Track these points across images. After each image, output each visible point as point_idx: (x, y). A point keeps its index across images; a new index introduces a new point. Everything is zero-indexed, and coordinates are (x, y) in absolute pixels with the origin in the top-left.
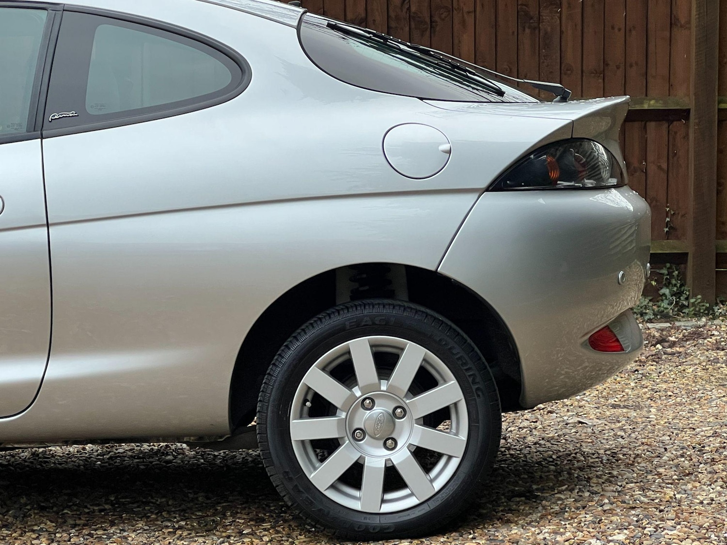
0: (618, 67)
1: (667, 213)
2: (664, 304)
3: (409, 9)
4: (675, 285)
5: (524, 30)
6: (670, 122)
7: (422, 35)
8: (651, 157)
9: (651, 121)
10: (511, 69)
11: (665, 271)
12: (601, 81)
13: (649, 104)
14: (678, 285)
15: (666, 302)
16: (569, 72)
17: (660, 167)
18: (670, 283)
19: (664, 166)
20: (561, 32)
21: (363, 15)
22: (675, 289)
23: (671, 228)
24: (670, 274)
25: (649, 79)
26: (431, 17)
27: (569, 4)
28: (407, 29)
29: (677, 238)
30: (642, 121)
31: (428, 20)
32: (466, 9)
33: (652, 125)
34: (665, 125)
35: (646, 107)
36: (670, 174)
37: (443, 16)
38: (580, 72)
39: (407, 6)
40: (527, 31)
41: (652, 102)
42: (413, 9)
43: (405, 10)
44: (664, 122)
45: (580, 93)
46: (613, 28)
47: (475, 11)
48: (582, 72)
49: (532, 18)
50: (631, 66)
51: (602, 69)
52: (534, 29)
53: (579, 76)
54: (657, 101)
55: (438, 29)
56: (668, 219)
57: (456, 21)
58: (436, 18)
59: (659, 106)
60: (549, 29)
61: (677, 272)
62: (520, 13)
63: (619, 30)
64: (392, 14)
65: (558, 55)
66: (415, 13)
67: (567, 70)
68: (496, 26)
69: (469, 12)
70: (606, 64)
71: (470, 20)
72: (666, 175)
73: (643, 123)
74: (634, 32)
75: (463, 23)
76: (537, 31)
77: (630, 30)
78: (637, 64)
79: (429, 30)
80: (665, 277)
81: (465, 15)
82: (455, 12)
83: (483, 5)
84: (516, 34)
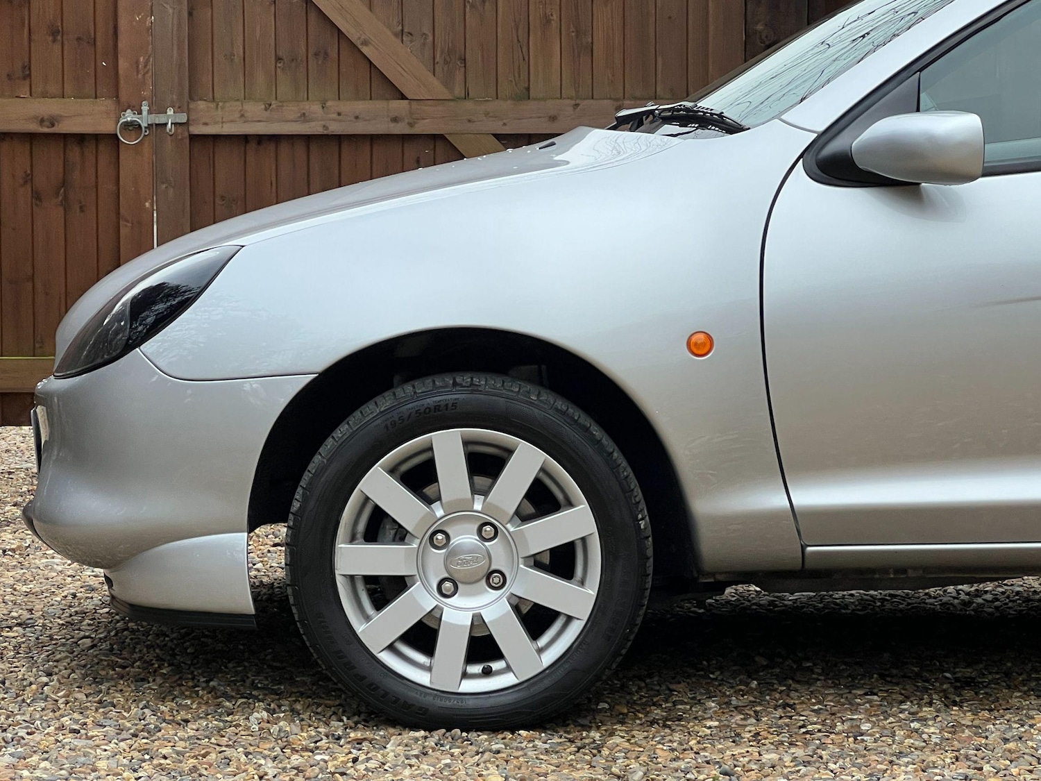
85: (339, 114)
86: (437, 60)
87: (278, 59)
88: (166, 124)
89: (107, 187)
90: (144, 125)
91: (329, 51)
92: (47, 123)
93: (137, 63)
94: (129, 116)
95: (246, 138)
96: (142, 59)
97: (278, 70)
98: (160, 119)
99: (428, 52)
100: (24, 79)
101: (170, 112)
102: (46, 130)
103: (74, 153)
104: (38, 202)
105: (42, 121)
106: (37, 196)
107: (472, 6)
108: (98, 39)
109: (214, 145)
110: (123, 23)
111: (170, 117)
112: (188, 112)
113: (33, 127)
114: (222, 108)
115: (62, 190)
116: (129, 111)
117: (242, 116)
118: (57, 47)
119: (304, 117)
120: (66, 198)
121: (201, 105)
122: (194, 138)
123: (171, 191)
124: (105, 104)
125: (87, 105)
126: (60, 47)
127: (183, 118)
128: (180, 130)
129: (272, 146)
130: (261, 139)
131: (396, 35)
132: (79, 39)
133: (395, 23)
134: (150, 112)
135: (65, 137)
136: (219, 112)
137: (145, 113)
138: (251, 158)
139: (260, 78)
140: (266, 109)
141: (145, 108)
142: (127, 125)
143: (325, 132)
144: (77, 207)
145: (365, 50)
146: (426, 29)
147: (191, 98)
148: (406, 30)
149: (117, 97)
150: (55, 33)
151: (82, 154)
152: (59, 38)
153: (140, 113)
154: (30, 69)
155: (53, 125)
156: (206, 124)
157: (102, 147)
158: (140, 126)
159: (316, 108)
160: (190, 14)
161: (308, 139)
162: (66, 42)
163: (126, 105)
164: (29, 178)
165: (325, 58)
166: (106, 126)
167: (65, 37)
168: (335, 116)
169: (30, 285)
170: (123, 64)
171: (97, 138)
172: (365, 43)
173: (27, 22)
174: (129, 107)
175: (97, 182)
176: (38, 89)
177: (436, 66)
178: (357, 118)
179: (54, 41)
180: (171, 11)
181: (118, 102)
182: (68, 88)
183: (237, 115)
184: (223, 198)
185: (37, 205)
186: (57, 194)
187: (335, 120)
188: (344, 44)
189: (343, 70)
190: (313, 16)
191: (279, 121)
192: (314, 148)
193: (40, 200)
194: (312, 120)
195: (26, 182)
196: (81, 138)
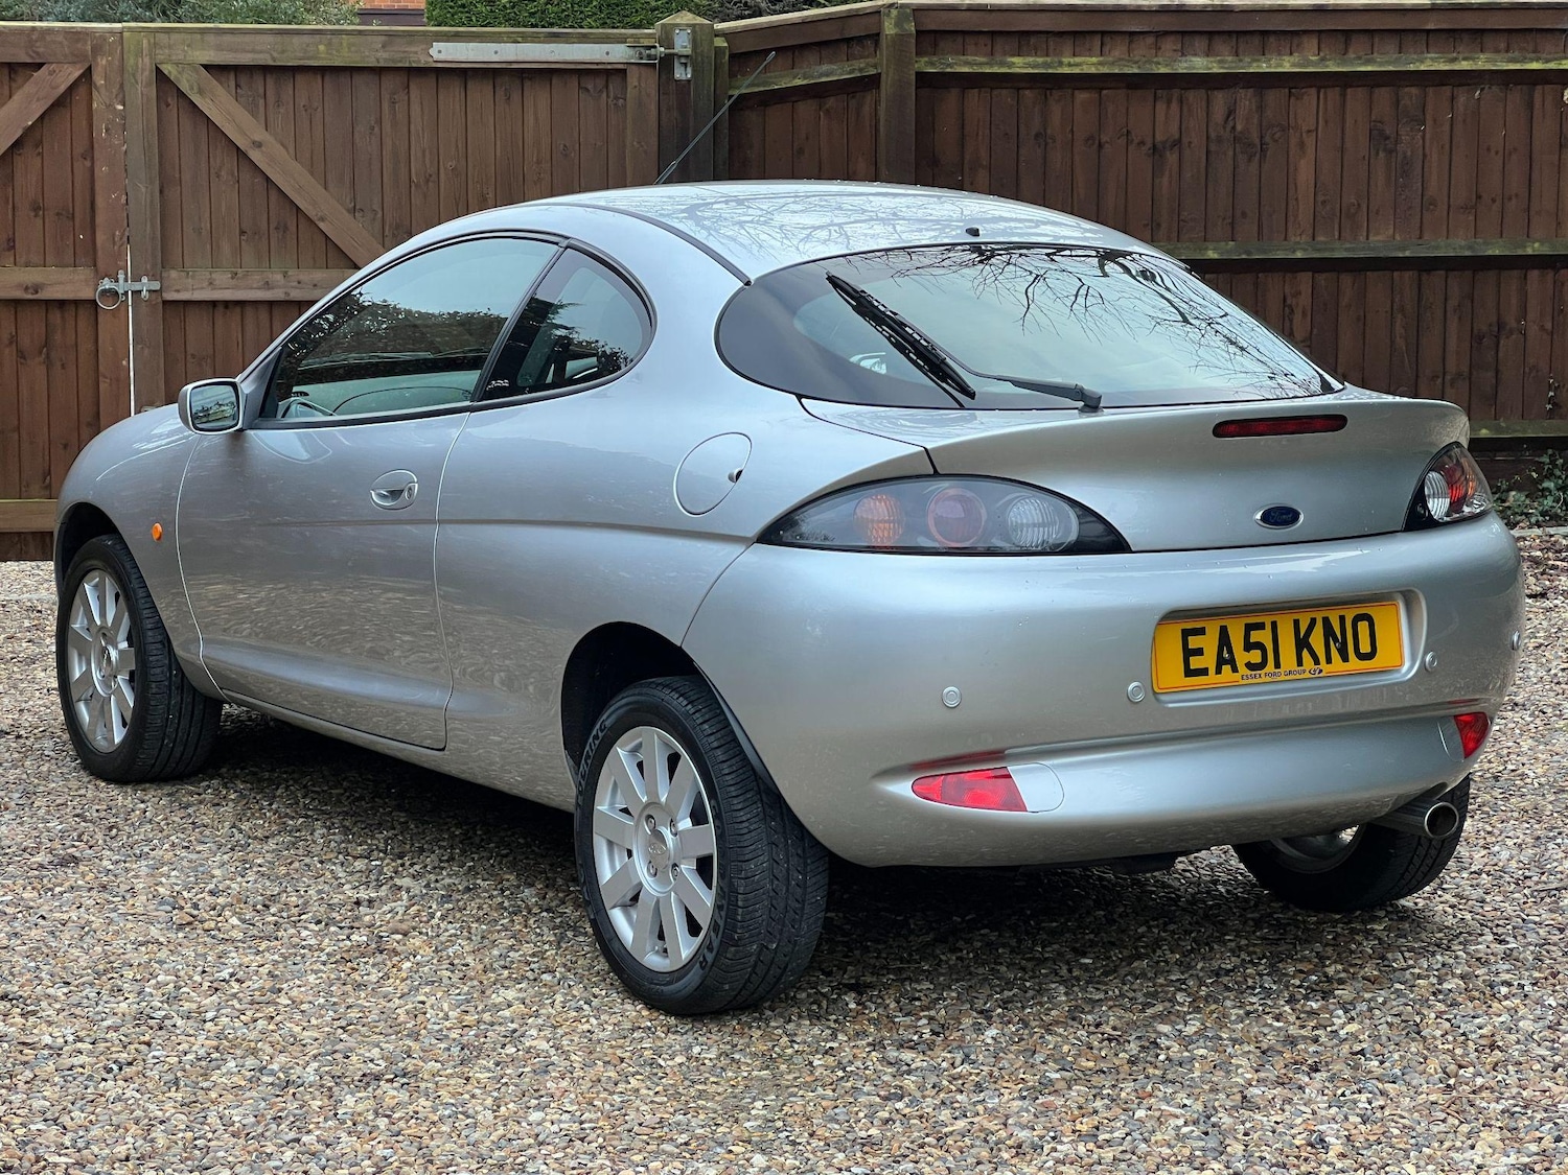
0: (1494, 201)
1: (1550, 385)
2: (1549, 502)
3: (1234, 128)
4: (1560, 477)
5: (1377, 154)
6: (1556, 270)
7: (1250, 160)
8: (1531, 315)
9: (1534, 268)
10: (1359, 205)
11: (1546, 459)
12: (1472, 218)
13: (1533, 247)
14: (1564, 477)
15: (1550, 499)
16: (1432, 207)
17: (1542, 328)
18: (1552, 474)
19: (1549, 326)
20: (1424, 155)
21: (1177, 136)
22: (1560, 482)
23: (1554, 404)
24: (1553, 462)
25: (1532, 213)
26: (1262, 137)
27: (1435, 121)
28: (1231, 153)
29: (1561, 417)
30: (1521, 269)
31: (1257, 142)
32: (1305, 128)
33: (1534, 274)
34: (1550, 274)
35: (1529, 251)
36: (1555, 336)
37: (1277, 136)
38: (1446, 207)
39: (1231, 124)
40: (1382, 154)
41: (1536, 245)
42: (1239, 127)
43: (1228, 128)
44: (1549, 270)
45: (1445, 233)
46: (1488, 149)
47: (1317, 129)
48: (1449, 207)
49: (1387, 138)
50: (1510, 199)
51: (1473, 204)
52: (1391, 152)
53: (1445, 213)
54: (1542, 243)
55: (1268, 153)
56: (1551, 394)
57: (1293, 141)
58: (1267, 139)
59: (1546, 250)
60: (1409, 153)
61: (1561, 461)
62: (1373, 132)
63: (1497, 153)
64: (1213, 135)
65: (1420, 184)
66: (1241, 132)
67: (1431, 204)
68: (1342, 150)
69: (1309, 131)
70: (1479, 197)
71: (1310, 141)
72: (1550, 337)
73: (1524, 271)
74: (1514, 157)
75: (1302, 145)
76: (1394, 154)
77: (1510, 154)
78: (1517, 195)
79: (1258, 155)
80: (1546, 467)
81: (1304, 134)
82: (1291, 131)
83: (1326, 122)
84: (1367, 158)
85: (299, 283)
86: (387, 233)
87: (242, 232)
88: (140, 291)
89: (86, 346)
90: (121, 291)
91: (289, 224)
92: (31, 291)
93: (114, 235)
94: (107, 284)
95: (214, 304)
96: (117, 233)
97: (243, 242)
98: (137, 286)
99: (378, 224)
100: (9, 250)
101: (145, 280)
102: (30, 297)
103: (56, 316)
104: (22, 361)
105: (27, 289)
106: (21, 355)
107: (416, 186)
108: (77, 214)
109: (184, 310)
110: (100, 202)
111: (146, 285)
112: (161, 280)
113: (19, 294)
114: (193, 277)
115: (45, 349)
116: (106, 279)
117: (211, 283)
118: (39, 221)
119: (267, 285)
120: (48, 356)
121: (174, 274)
122: (165, 302)
123: (146, 351)
124: (84, 273)
125: (66, 274)
126: (41, 221)
127: (156, 286)
128: (154, 295)
129: (238, 310)
130: (227, 304)
131: (348, 211)
132: (58, 214)
133: (348, 200)
134: (126, 280)
135: (48, 303)
136: (190, 280)
137: (121, 281)
138: (219, 322)
139: (226, 248)
140: (232, 278)
141: (121, 277)
142: (104, 292)
143: (287, 299)
144: (59, 364)
145: (322, 225)
146: (376, 207)
147: (163, 267)
148: (357, 207)
149: (95, 266)
150: (37, 208)
151: (63, 318)
152: (41, 213)
153: (117, 281)
154: (14, 241)
155: (37, 292)
156: (178, 291)
157: (81, 312)
158: (117, 292)
159: (279, 277)
160: (161, 192)
161: (271, 304)
162: (46, 217)
163: (103, 275)
164: (14, 340)
165: (284, 232)
166: (86, 293)
167: (46, 213)
168: (295, 284)
169: (16, 436)
170: (100, 238)
171: (76, 303)
172: (322, 219)
173: (11, 199)
174: (106, 276)
175: (76, 342)
176: (21, 260)
177: (386, 239)
178: (315, 285)
179: (36, 216)
180: (144, 190)
181: (97, 271)
182: (49, 259)
183: (205, 284)
184: (193, 356)
185: (21, 363)
186: (41, 352)
187: (296, 288)
188: (302, 220)
189: (302, 242)
190: (274, 195)
191: (245, 288)
192: (277, 312)
193: (25, 359)
194: (273, 288)
195: (11, 343)
196: (62, 304)
